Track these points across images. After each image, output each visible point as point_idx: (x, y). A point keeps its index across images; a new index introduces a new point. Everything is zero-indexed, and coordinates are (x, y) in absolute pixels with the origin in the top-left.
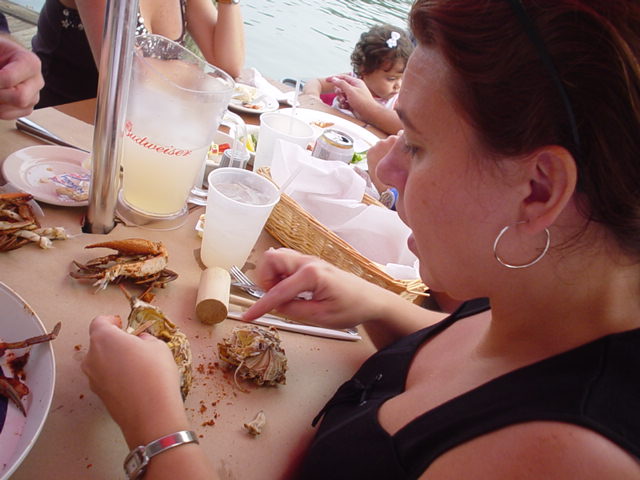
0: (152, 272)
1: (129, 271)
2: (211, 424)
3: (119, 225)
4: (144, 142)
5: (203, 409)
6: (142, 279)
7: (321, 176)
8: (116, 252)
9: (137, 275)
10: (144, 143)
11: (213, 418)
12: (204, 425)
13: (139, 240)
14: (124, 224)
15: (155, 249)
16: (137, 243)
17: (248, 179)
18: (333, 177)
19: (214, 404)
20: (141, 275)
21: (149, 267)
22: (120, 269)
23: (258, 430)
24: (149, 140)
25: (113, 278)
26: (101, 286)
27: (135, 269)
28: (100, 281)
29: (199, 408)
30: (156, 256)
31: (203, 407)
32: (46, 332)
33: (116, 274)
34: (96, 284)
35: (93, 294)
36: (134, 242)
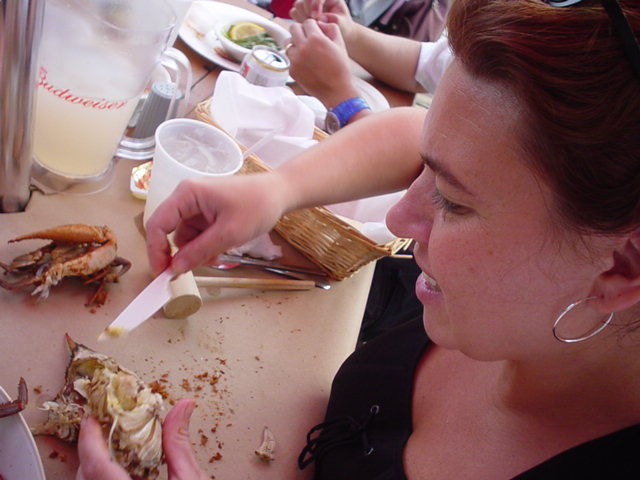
0: (101, 266)
1: (75, 270)
2: (218, 457)
3: (36, 194)
4: (66, 95)
5: (205, 439)
6: (91, 276)
7: (262, 108)
8: (48, 242)
9: (85, 273)
10: (64, 95)
11: (218, 450)
12: (211, 461)
13: (78, 226)
14: (42, 193)
15: (101, 236)
16: (77, 230)
17: (197, 131)
18: (276, 109)
19: (214, 431)
20: (90, 272)
21: (96, 259)
22: (62, 268)
23: (272, 456)
24: (74, 92)
25: (56, 283)
26: (43, 295)
27: (81, 266)
28: (39, 289)
29: (198, 439)
30: (104, 244)
31: (204, 437)
32: (10, 399)
33: (59, 277)
34: (35, 292)
35: (33, 305)
36: (73, 229)
